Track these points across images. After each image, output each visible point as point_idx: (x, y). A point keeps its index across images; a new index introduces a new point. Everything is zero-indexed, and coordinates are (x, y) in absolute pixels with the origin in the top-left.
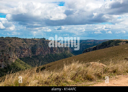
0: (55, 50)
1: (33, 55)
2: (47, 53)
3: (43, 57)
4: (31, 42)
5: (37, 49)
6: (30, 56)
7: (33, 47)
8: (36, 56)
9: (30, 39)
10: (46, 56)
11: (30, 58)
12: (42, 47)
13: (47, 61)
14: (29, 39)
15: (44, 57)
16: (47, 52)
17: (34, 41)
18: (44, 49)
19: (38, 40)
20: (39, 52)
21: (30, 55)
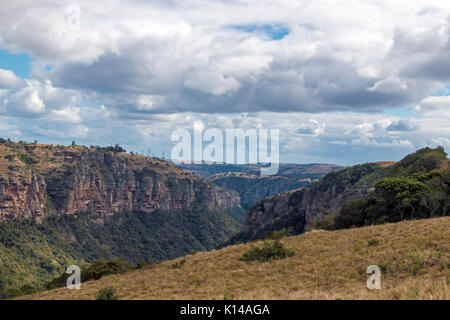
0: (154, 196)
1: (53, 212)
2: (119, 207)
3: (101, 221)
4: (52, 160)
5: (72, 189)
6: (38, 219)
7: (58, 180)
8: (66, 217)
9: (49, 147)
10: (116, 217)
11: (33, 223)
12: (97, 183)
13: (115, 240)
14: (47, 147)
15: (105, 225)
16: (119, 202)
17: (66, 153)
18: (108, 190)
19: (83, 153)
20: (82, 199)
21: (35, 214)
